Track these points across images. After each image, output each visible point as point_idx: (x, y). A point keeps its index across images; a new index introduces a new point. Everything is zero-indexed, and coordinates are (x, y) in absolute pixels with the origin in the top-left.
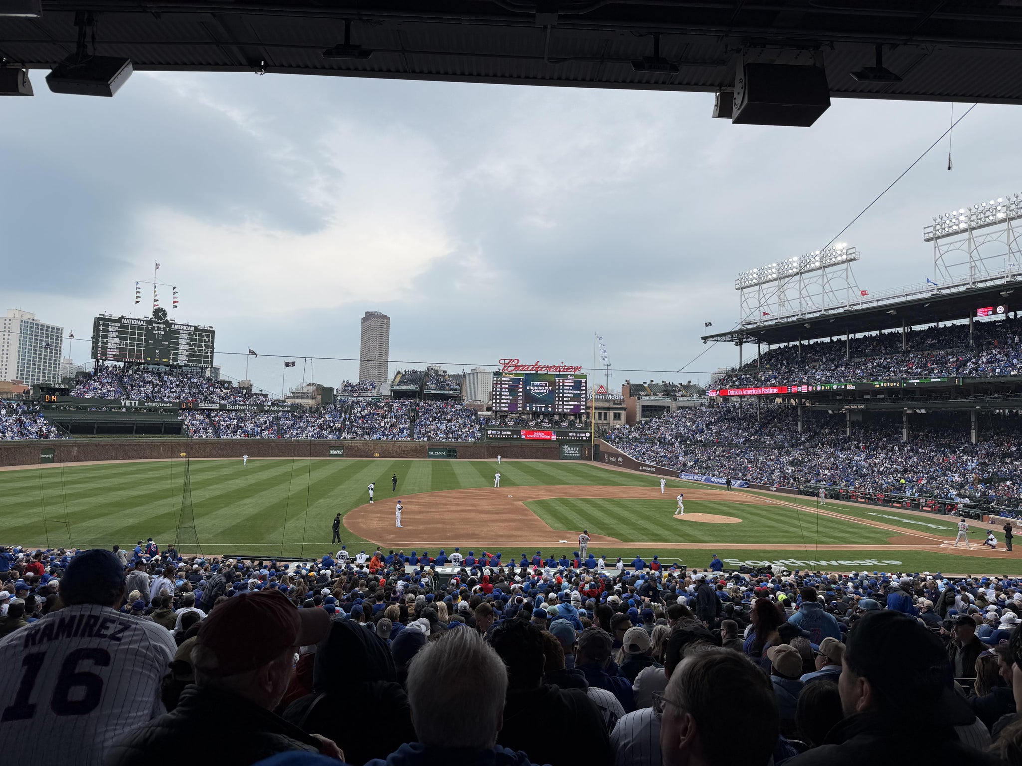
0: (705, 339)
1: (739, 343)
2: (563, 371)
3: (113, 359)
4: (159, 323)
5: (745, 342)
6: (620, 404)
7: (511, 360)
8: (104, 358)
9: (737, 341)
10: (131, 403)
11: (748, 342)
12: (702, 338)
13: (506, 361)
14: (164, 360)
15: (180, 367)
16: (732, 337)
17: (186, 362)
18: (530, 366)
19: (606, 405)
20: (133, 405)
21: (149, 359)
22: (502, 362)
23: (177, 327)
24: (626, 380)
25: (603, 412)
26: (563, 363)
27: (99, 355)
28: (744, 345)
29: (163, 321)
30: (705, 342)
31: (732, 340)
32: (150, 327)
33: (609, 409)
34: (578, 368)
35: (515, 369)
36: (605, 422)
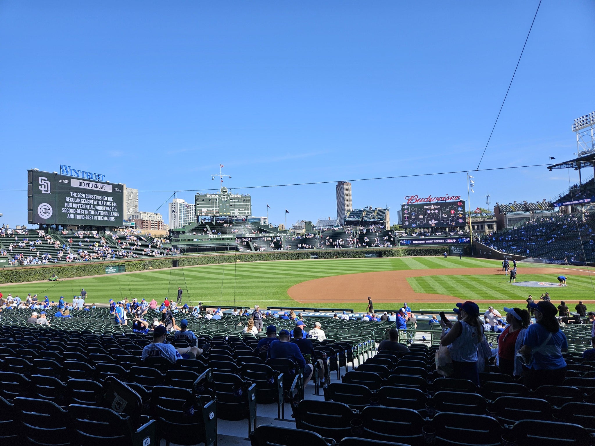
0: (550, 168)
1: (579, 168)
2: (448, 200)
3: (204, 215)
4: (224, 195)
5: (583, 167)
6: (492, 218)
7: (412, 197)
8: (200, 215)
9: (576, 166)
10: (214, 236)
11: (585, 166)
12: (548, 168)
13: (410, 198)
14: (228, 214)
15: (236, 217)
16: (572, 164)
17: (239, 214)
18: (425, 199)
19: (482, 220)
20: (215, 237)
21: (221, 213)
22: (407, 198)
23: (233, 196)
24: (496, 203)
25: (480, 224)
26: (447, 195)
27: (198, 213)
28: (582, 169)
29: (226, 194)
30: (550, 170)
31: (572, 167)
32: (220, 198)
33: (484, 222)
34: (458, 197)
35: (416, 202)
36: (482, 231)
